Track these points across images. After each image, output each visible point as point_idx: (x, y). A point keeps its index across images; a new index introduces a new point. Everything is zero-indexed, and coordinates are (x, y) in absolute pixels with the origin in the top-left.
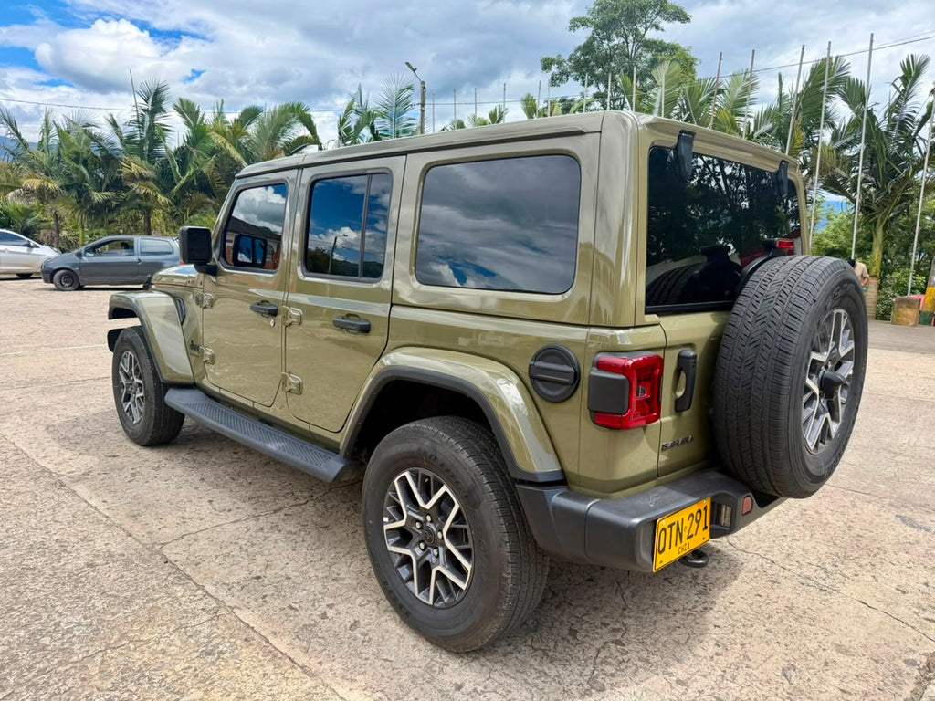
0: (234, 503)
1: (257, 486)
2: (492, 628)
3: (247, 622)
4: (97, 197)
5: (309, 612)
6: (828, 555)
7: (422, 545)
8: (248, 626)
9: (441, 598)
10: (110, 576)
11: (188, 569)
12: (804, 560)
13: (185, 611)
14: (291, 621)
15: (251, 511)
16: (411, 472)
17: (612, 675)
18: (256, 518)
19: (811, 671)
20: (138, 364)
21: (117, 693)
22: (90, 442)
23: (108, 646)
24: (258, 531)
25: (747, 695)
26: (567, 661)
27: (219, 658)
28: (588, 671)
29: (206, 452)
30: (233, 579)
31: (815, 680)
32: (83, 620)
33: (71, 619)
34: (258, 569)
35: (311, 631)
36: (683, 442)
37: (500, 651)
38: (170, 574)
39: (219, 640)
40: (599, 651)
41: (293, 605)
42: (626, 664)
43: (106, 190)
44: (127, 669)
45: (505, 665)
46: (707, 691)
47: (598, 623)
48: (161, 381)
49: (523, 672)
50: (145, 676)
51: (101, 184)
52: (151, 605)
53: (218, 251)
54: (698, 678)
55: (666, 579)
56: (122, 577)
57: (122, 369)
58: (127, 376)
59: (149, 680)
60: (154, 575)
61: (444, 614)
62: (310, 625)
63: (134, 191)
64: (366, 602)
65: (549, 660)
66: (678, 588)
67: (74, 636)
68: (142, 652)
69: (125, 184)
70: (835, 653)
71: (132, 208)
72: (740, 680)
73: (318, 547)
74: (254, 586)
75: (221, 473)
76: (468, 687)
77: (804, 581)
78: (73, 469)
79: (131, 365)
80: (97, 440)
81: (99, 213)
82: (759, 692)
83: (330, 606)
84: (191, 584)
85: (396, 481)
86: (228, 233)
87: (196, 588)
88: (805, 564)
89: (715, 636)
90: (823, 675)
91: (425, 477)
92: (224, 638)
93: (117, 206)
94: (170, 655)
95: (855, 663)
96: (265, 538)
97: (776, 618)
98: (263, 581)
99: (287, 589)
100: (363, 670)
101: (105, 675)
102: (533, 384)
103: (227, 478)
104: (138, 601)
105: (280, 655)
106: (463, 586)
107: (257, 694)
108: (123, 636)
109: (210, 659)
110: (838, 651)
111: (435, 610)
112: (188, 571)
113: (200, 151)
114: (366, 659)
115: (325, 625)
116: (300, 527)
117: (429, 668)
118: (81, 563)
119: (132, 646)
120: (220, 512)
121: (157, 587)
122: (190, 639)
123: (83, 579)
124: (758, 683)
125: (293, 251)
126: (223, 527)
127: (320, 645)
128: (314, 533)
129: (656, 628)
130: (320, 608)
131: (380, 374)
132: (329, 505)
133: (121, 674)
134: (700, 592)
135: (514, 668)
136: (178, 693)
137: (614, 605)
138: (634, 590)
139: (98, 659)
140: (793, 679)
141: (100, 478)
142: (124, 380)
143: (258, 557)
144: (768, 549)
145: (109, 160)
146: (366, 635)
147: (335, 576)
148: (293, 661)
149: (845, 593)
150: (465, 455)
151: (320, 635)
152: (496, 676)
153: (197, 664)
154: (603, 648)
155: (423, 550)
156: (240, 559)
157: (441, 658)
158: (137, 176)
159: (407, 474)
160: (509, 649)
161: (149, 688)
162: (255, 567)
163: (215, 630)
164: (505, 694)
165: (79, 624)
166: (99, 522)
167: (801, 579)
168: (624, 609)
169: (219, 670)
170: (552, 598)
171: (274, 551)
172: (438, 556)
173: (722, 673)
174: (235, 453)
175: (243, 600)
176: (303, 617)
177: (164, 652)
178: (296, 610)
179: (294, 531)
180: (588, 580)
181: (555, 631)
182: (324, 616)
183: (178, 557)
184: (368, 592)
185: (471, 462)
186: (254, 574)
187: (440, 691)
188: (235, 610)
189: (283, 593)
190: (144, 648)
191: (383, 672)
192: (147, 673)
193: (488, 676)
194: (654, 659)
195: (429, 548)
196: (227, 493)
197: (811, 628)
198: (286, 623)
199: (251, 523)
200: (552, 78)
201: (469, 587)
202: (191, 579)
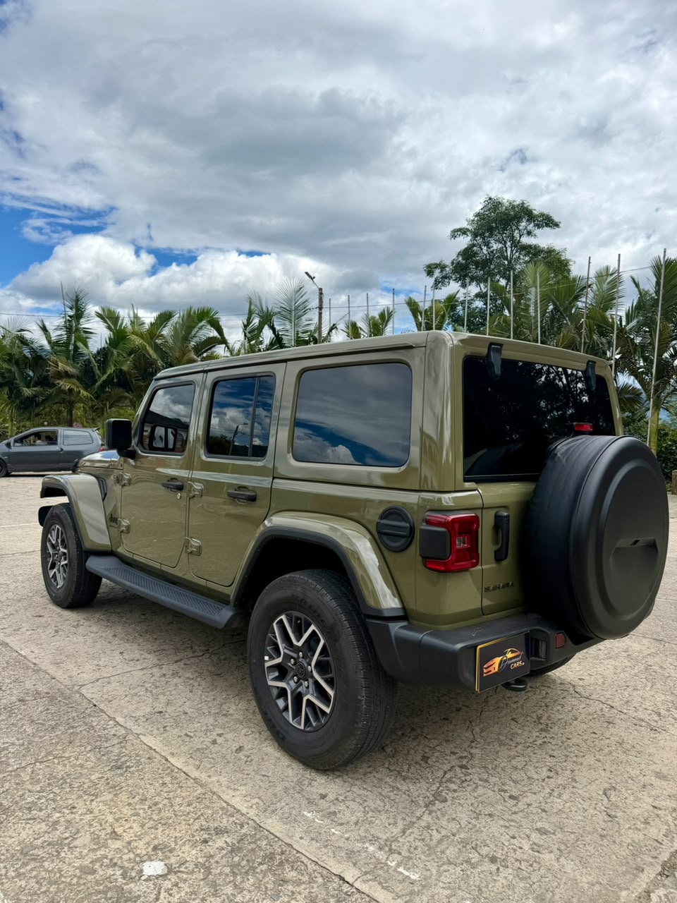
0: (142, 654)
1: (162, 641)
2: (351, 744)
3: (150, 745)
4: (27, 392)
5: (202, 739)
6: (663, 703)
7: (295, 678)
8: (151, 748)
9: (311, 723)
10: (38, 709)
11: (102, 705)
12: (640, 706)
13: (99, 736)
14: (187, 745)
15: (155, 661)
16: (286, 615)
17: (455, 791)
18: (160, 666)
19: (629, 792)
20: (64, 535)
21: (44, 794)
22: (20, 604)
23: (37, 761)
24: (161, 677)
25: (570, 808)
26: (417, 779)
27: (126, 771)
28: (434, 788)
29: (119, 613)
30: (139, 713)
31: (632, 798)
32: (16, 741)
33: (7, 740)
34: (161, 706)
35: (203, 753)
36: (503, 587)
37: (361, 771)
38: (87, 708)
39: (126, 758)
40: (445, 773)
41: (189, 734)
42: (467, 783)
43: (34, 386)
44: (52, 777)
45: (364, 781)
46: (535, 805)
47: (448, 752)
48: (84, 549)
49: (379, 787)
50: (66, 783)
51: (30, 381)
52: (72, 731)
53: (136, 439)
54: (529, 794)
55: (513, 719)
56: (48, 709)
57: (50, 541)
58: (54, 547)
59: (70, 786)
60: (74, 709)
61: (313, 736)
62: (202, 749)
63: (60, 387)
64: (250, 732)
65: (402, 778)
66: (523, 726)
67: (10, 752)
68: (65, 765)
69: (51, 381)
70: (653, 778)
71: (56, 403)
72: (565, 797)
73: (212, 690)
74: (156, 719)
75: (130, 630)
76: (331, 797)
77: (637, 722)
78: (6, 626)
79: (58, 537)
80: (25, 603)
81: (27, 407)
82: (580, 806)
83: (220, 735)
84: (104, 716)
85: (274, 624)
86: (146, 424)
87: (108, 719)
88: (641, 709)
89: (549, 764)
90: (640, 795)
91: (298, 618)
92: (131, 757)
93: (43, 400)
94: (87, 768)
95: (670, 786)
96: (167, 682)
97: (606, 751)
98: (165, 715)
99: (184, 721)
100: (245, 782)
101: (35, 781)
102: (380, 538)
103: (136, 635)
104: (60, 728)
105: (176, 770)
106: (328, 710)
107: (157, 798)
108: (49, 754)
109: (119, 771)
110: (657, 777)
111: (306, 734)
112: (102, 706)
113: (121, 352)
114: (248, 774)
115: (214, 748)
116: (197, 674)
117: (300, 783)
118: (14, 699)
119: (56, 761)
120: (130, 661)
121: (76, 718)
122: (103, 757)
123: (16, 711)
124: (580, 800)
125: (198, 438)
126: (132, 672)
127: (210, 763)
128: (209, 679)
129: (498, 757)
130: (211, 736)
131: (263, 534)
132: (223, 657)
133: (47, 781)
134: (542, 730)
135: (371, 784)
136: (93, 795)
137: (464, 738)
138: (484, 727)
139: (29, 770)
140: (612, 796)
141: (29, 633)
142: (51, 551)
143: (161, 697)
144: (610, 697)
145: (38, 359)
146: (248, 757)
147: (224, 712)
148: (187, 775)
149: (673, 732)
150: (328, 598)
151: (210, 756)
152: (355, 789)
153: (109, 775)
154: (450, 770)
155: (296, 683)
156: (146, 698)
157: (310, 775)
158: (63, 374)
159: (283, 617)
160: (369, 770)
161: (70, 791)
162: (158, 705)
163: (124, 750)
164: (361, 802)
165: (13, 744)
166: (28, 668)
167: (635, 721)
168: (472, 742)
169: (126, 779)
170: (410, 733)
171: (174, 692)
172: (308, 687)
173: (551, 792)
174: (143, 614)
175: (147, 729)
176: (197, 743)
177: (82, 766)
178: (191, 737)
179: (191, 677)
180: (444, 719)
181: (410, 757)
182: (214, 742)
183: (93, 696)
184: (252, 725)
185: (334, 604)
186: (156, 710)
187: (307, 799)
188: (140, 736)
189: (181, 725)
190: (66, 762)
191: (261, 784)
192: (68, 781)
193: (348, 789)
194: (492, 780)
195: (301, 681)
196: (136, 646)
197: (636, 759)
198: (182, 747)
199: (155, 670)
200: (436, 281)
201: (332, 711)
202: (105, 713)
